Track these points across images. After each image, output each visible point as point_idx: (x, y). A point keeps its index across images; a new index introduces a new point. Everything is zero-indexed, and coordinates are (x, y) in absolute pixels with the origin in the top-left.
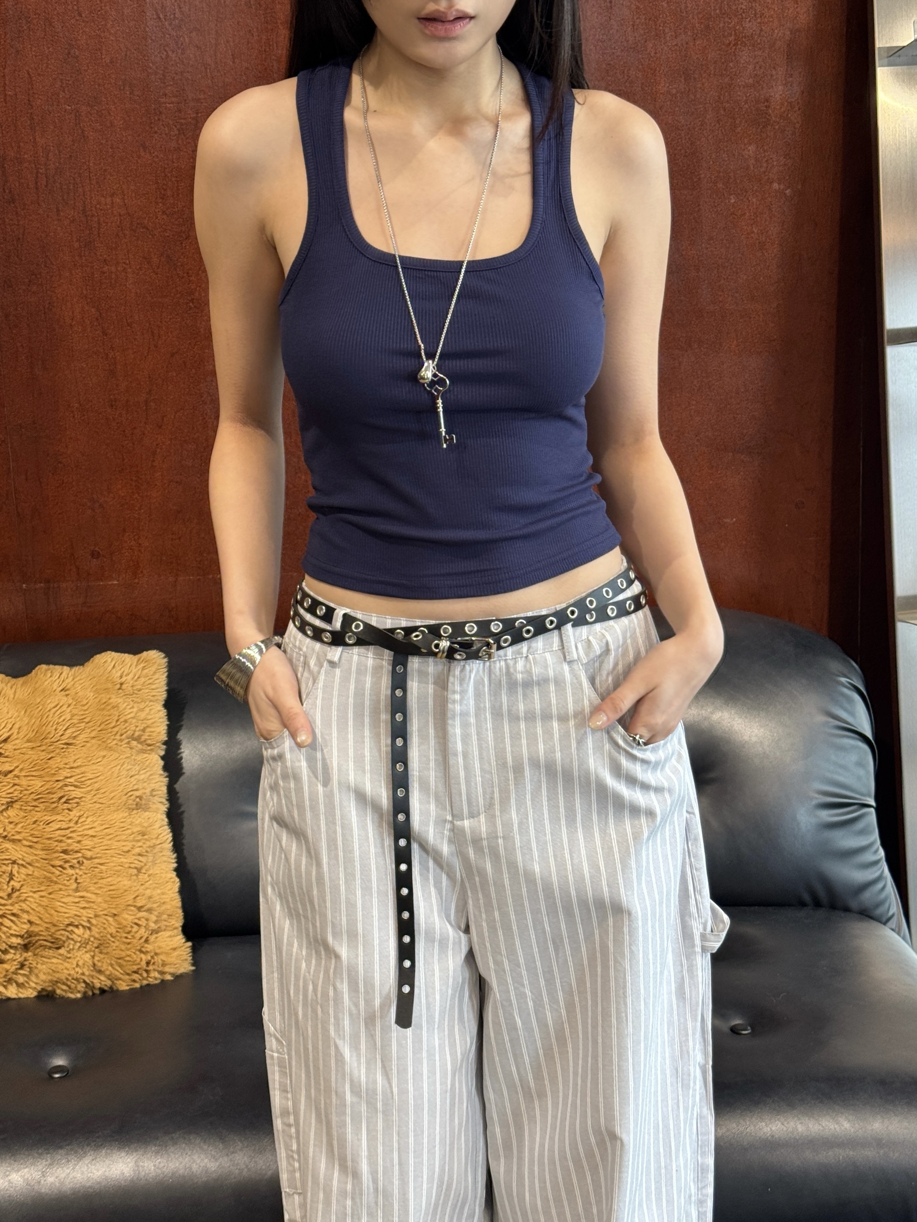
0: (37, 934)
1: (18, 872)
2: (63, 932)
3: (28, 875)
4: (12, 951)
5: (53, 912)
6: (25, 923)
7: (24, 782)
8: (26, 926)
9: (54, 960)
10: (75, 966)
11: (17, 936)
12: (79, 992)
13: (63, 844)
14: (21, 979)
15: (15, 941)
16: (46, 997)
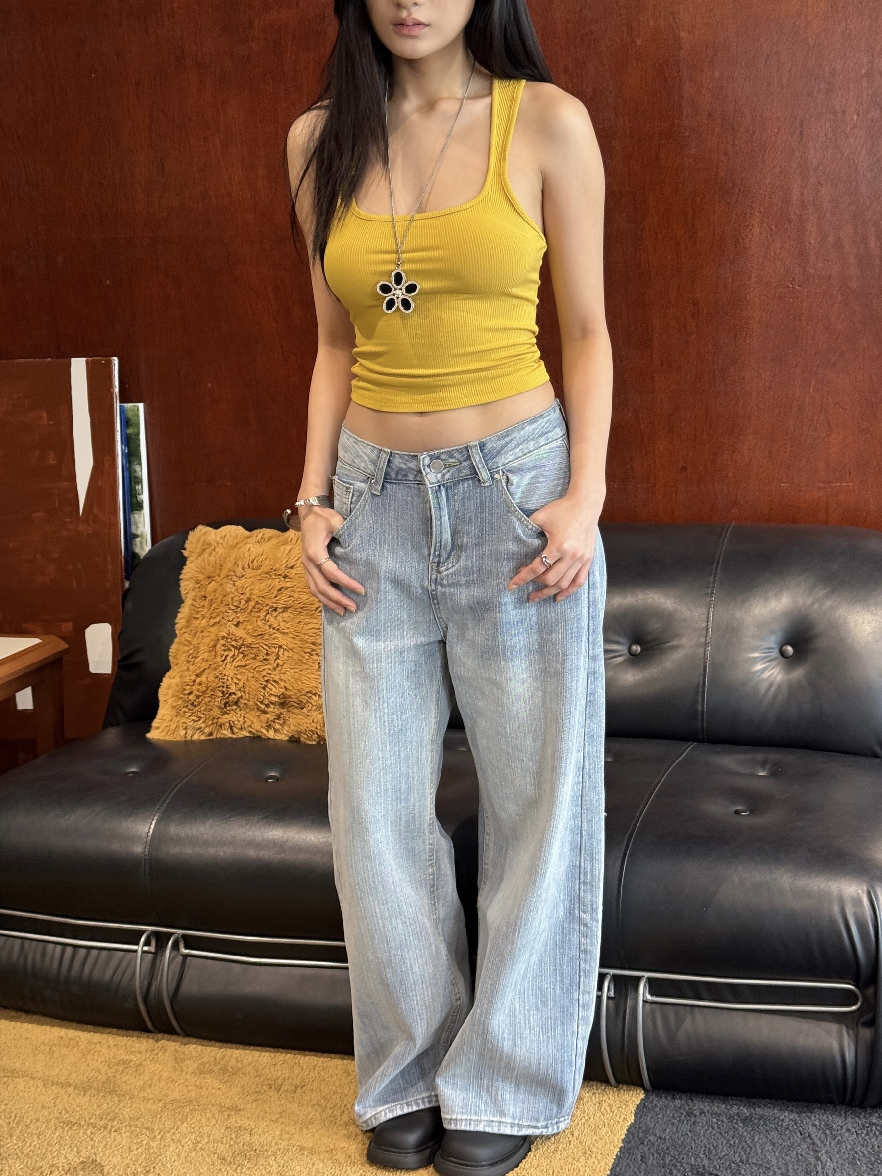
0: (289, 697)
1: (283, 654)
2: (304, 697)
3: (288, 657)
4: (272, 706)
5: (300, 683)
6: (281, 688)
7: (296, 595)
8: (283, 691)
9: (300, 717)
10: (311, 721)
11: (276, 696)
12: (314, 741)
13: (312, 638)
14: (277, 726)
15: (274, 699)
16: (294, 740)
